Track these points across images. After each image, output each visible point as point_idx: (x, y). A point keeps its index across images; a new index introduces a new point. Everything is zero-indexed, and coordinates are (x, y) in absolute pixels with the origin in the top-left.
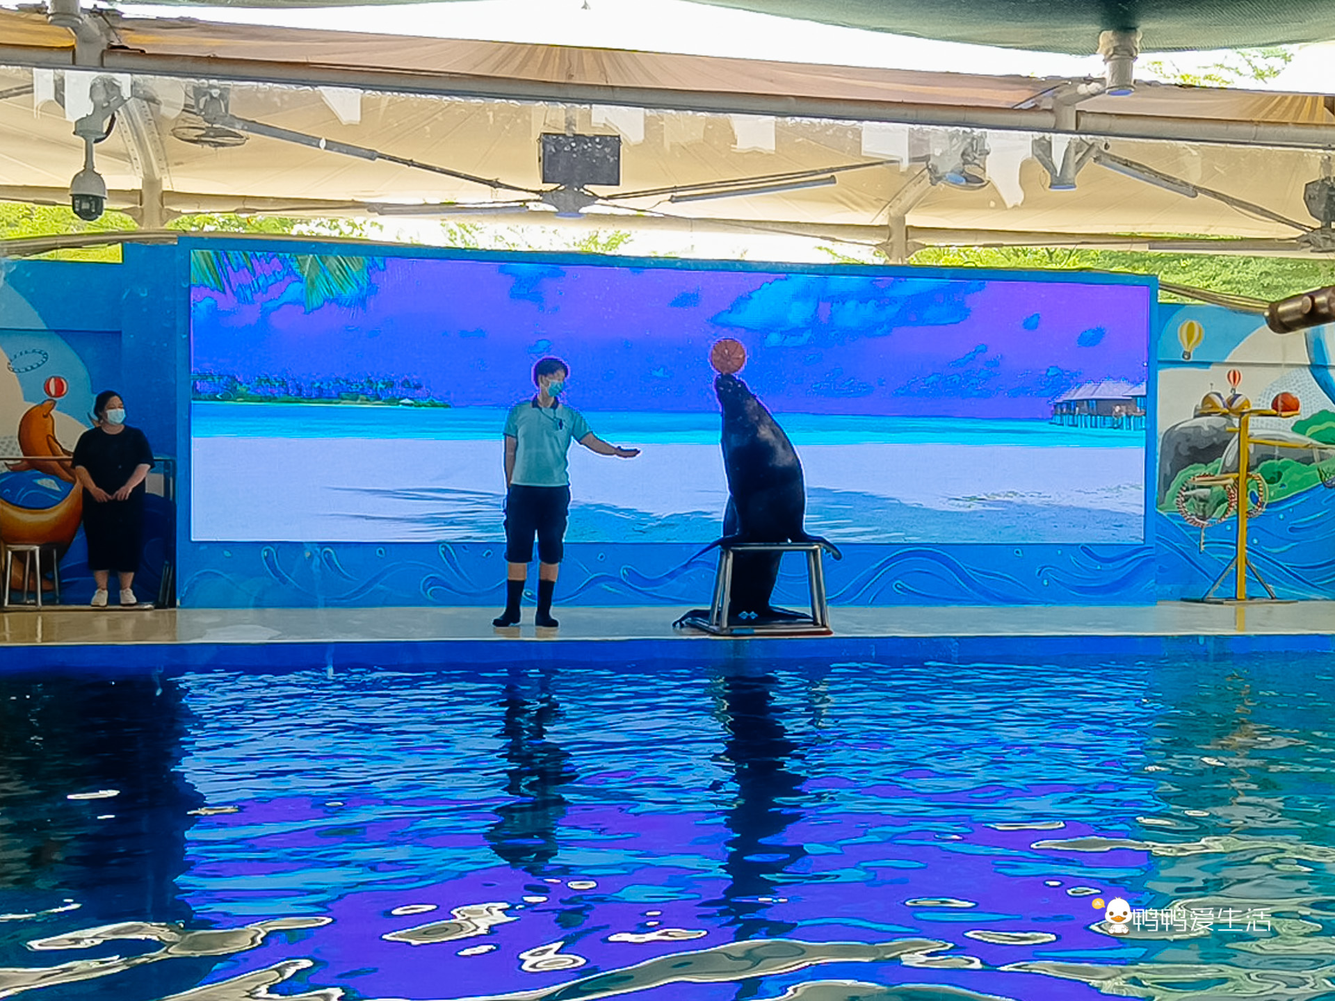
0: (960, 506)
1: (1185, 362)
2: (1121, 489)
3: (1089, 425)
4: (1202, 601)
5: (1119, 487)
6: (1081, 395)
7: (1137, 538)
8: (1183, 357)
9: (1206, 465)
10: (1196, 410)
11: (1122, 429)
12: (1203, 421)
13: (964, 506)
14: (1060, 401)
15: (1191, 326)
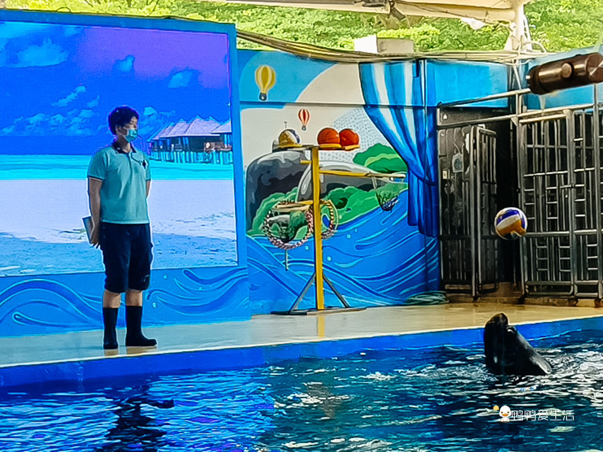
1: (263, 102)
2: (215, 218)
3: (184, 161)
4: (288, 313)
5: (213, 215)
6: (174, 133)
7: (232, 261)
8: (260, 98)
9: (285, 193)
10: (274, 145)
11: (213, 163)
12: (280, 155)
14: (157, 138)
15: (265, 70)
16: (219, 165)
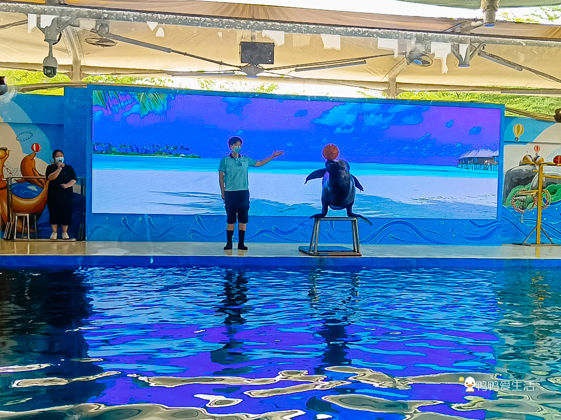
0: (418, 202)
1: (516, 142)
2: (487, 196)
3: (474, 169)
4: (521, 244)
5: (486, 195)
6: (471, 155)
7: (494, 217)
8: (515, 140)
9: (524, 186)
10: (520, 162)
11: (488, 170)
12: (524, 168)
13: (419, 202)
14: (461, 158)
15: (519, 126)
16: (491, 171)
